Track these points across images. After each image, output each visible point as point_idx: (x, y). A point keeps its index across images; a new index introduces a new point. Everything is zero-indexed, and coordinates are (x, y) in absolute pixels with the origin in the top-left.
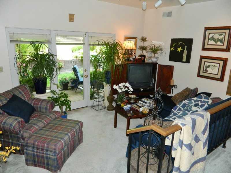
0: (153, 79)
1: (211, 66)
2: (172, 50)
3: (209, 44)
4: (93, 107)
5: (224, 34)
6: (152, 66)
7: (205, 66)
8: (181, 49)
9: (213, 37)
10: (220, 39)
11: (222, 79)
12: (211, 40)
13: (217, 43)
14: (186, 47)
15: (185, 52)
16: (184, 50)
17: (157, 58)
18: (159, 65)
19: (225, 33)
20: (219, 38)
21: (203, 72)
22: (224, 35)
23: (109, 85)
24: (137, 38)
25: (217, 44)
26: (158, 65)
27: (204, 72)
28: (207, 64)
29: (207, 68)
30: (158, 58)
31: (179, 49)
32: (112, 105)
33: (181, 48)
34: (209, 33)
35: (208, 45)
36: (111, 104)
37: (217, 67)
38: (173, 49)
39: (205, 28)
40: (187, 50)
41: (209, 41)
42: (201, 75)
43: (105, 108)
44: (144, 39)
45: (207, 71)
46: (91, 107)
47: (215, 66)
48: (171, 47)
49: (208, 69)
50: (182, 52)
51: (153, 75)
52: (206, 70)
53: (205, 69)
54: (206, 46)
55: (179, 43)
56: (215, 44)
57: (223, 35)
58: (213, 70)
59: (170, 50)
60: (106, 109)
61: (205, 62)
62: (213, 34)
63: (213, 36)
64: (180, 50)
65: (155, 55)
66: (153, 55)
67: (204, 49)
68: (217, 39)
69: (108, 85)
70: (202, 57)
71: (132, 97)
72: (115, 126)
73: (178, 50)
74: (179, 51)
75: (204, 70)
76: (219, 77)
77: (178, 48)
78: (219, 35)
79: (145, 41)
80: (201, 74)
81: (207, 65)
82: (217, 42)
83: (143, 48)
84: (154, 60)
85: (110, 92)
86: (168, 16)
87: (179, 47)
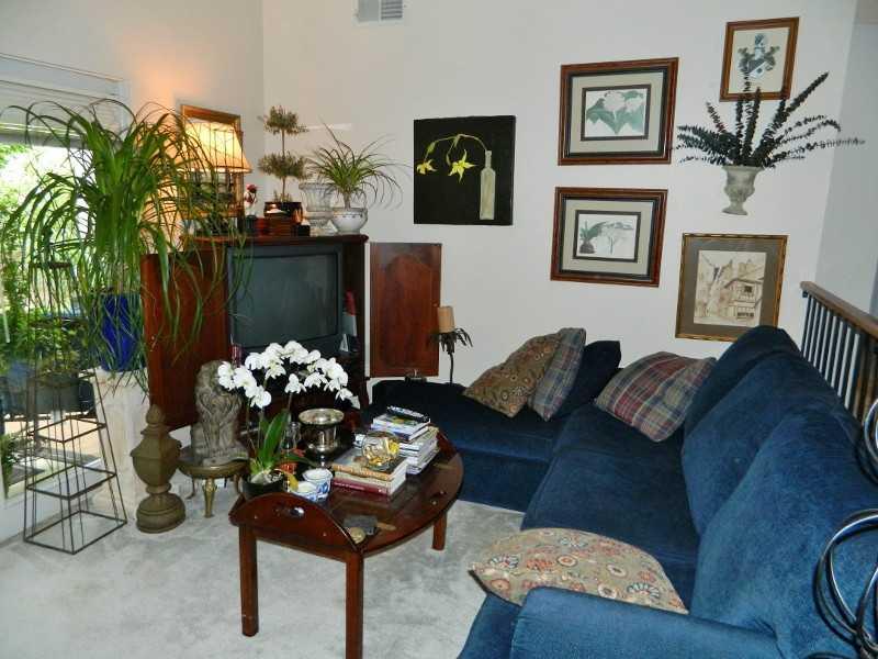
0: (354, 317)
1: (604, 229)
2: (423, 172)
3: (586, 136)
4: (36, 539)
5: (644, 91)
6: (340, 255)
7: (580, 232)
8: (468, 165)
9: (600, 104)
10: (628, 111)
11: (652, 277)
12: (594, 120)
13: (619, 129)
14: (488, 154)
15: (488, 177)
16: (482, 167)
17: (363, 212)
18: (372, 245)
19: (648, 87)
20: (625, 108)
21: (575, 257)
22: (645, 95)
23: (133, 380)
24: (238, 117)
25: (622, 133)
26: (367, 246)
27: (578, 254)
28: (587, 222)
29: (591, 238)
30: (366, 214)
31: (460, 167)
32: (166, 492)
33: (465, 158)
34: (585, 90)
35: (583, 139)
36: (159, 490)
37: (629, 228)
38: (430, 168)
39: (565, 68)
40: (494, 166)
41: (588, 122)
42: (567, 271)
43: (126, 522)
44: (283, 123)
45: (593, 252)
46: (19, 543)
47: (620, 225)
48: (418, 160)
49: (593, 241)
50: (473, 176)
51: (352, 299)
52: (587, 248)
53: (580, 243)
54: (577, 146)
55: (456, 139)
56: (609, 132)
57: (641, 95)
58: (617, 244)
59: (417, 173)
60: (132, 530)
61: (578, 212)
62: (600, 94)
63: (601, 100)
64: (461, 172)
65: (347, 200)
66: (336, 199)
67: (568, 158)
68: (618, 112)
69: (129, 379)
70: (564, 194)
71: (322, 420)
72: (250, 627)
73: (453, 172)
74: (457, 174)
75: (578, 249)
76: (641, 268)
77: (452, 162)
78: (623, 95)
79: (290, 132)
80: (569, 264)
81: (590, 227)
82: (621, 123)
83: (283, 167)
84: (347, 223)
85: (149, 418)
86: (383, 18)
87: (456, 157)
